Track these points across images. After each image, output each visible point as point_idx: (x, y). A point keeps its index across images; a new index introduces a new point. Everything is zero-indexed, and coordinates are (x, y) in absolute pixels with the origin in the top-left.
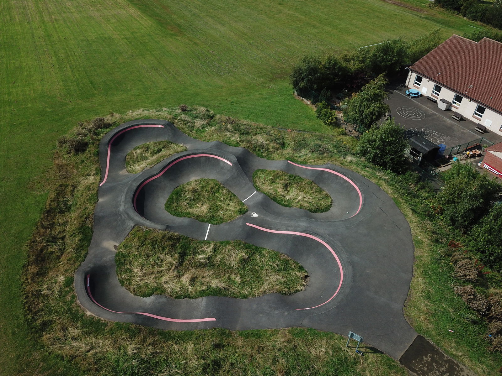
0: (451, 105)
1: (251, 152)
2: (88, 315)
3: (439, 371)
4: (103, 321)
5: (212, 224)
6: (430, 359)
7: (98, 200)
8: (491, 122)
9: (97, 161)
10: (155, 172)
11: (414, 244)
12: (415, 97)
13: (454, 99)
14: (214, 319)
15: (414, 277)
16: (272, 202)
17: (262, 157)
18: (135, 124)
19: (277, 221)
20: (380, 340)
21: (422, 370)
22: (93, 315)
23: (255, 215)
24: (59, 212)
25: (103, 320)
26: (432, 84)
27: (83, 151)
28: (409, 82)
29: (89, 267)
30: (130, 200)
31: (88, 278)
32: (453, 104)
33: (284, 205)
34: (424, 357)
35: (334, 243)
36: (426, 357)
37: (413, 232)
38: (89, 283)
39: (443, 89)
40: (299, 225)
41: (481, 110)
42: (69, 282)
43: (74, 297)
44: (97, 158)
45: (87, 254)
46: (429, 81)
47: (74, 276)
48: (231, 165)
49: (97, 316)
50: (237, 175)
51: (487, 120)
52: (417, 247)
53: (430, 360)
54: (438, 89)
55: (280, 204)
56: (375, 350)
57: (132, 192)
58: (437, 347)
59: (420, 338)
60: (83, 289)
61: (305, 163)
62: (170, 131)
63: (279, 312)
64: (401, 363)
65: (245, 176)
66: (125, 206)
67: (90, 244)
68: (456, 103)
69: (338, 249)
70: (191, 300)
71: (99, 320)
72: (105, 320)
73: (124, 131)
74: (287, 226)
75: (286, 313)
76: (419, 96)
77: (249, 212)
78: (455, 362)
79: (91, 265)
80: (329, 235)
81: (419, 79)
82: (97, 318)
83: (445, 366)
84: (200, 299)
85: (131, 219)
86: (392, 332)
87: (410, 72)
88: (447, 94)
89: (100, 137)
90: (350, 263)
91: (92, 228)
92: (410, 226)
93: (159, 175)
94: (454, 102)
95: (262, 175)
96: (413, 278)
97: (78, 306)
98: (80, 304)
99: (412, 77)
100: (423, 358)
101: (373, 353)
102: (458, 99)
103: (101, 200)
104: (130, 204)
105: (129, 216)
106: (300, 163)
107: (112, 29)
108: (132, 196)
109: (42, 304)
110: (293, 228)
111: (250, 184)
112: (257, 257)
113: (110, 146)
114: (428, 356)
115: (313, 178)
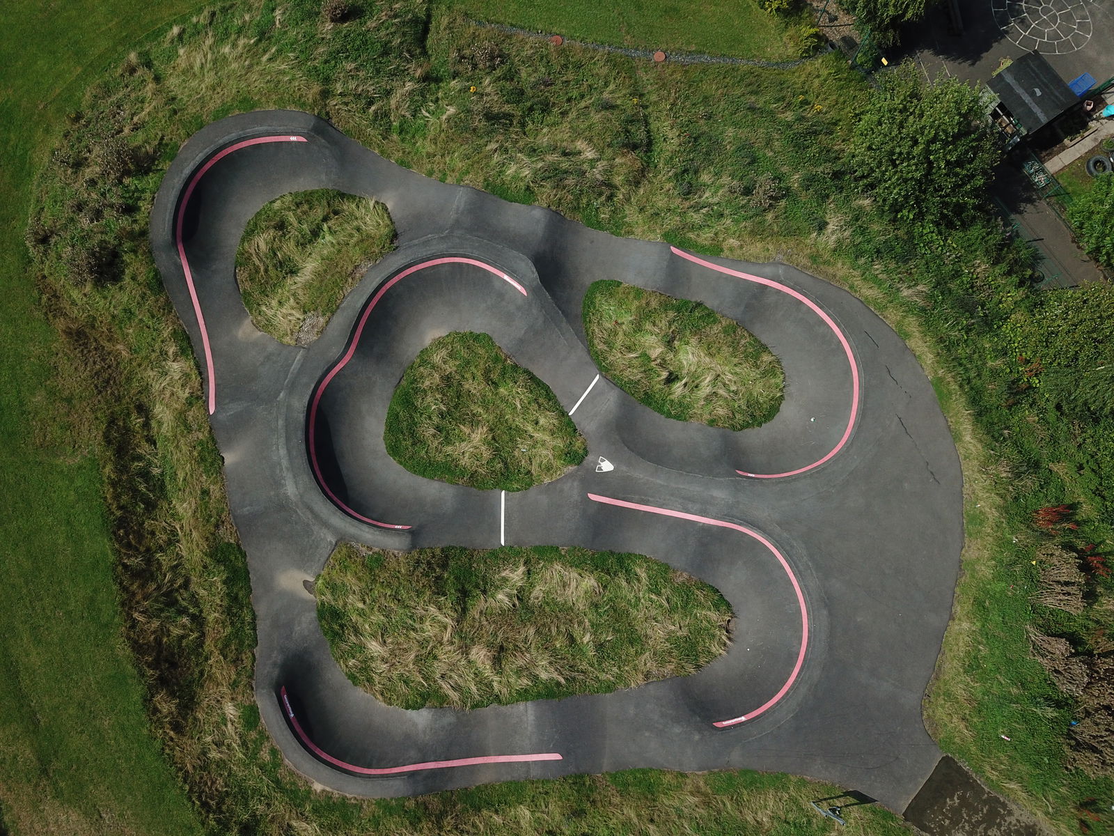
1: (568, 216)
2: (318, 791)
3: (969, 822)
4: (352, 801)
5: (507, 490)
6: (957, 801)
7: (223, 458)
9: (168, 309)
10: (335, 352)
11: (965, 526)
14: (558, 756)
15: (954, 620)
16: (641, 409)
17: (599, 225)
18: (221, 142)
19: (658, 481)
20: (873, 777)
21: (941, 826)
22: (328, 789)
23: (607, 466)
25: (351, 799)
27: (117, 276)
29: (275, 664)
30: (302, 461)
31: (285, 697)
34: (948, 800)
35: (792, 547)
36: (952, 799)
37: (967, 489)
38: (290, 708)
40: (712, 497)
42: (251, 717)
43: (274, 752)
44: (162, 299)
45: (254, 618)
47: (254, 701)
48: (524, 292)
49: (336, 792)
50: (544, 322)
52: (970, 535)
53: (959, 803)
55: (660, 411)
56: (862, 799)
57: (300, 434)
58: (974, 775)
59: (947, 761)
60: (285, 733)
61: (714, 251)
62: (327, 152)
63: (681, 730)
64: (906, 820)
65: (564, 324)
66: (296, 483)
67: (250, 587)
69: (800, 565)
70: (503, 708)
71: (344, 798)
72: (355, 798)
74: (684, 498)
75: (697, 737)
77: (590, 458)
78: (1002, 799)
79: (277, 657)
80: (779, 524)
82: (337, 796)
83: (982, 810)
84: (521, 706)
85: (326, 525)
86: (897, 758)
89: (141, 219)
90: (825, 602)
91: (238, 546)
92: (962, 472)
93: (347, 358)
95: (607, 308)
96: (950, 623)
97: (292, 773)
98: (293, 768)
100: (946, 802)
101: (856, 804)
103: (230, 458)
104: (306, 479)
105: (316, 516)
108: (303, 447)
109: (220, 781)
110: (697, 506)
111: (580, 351)
112: (623, 583)
113: (180, 247)
114: (956, 796)
115: (739, 313)
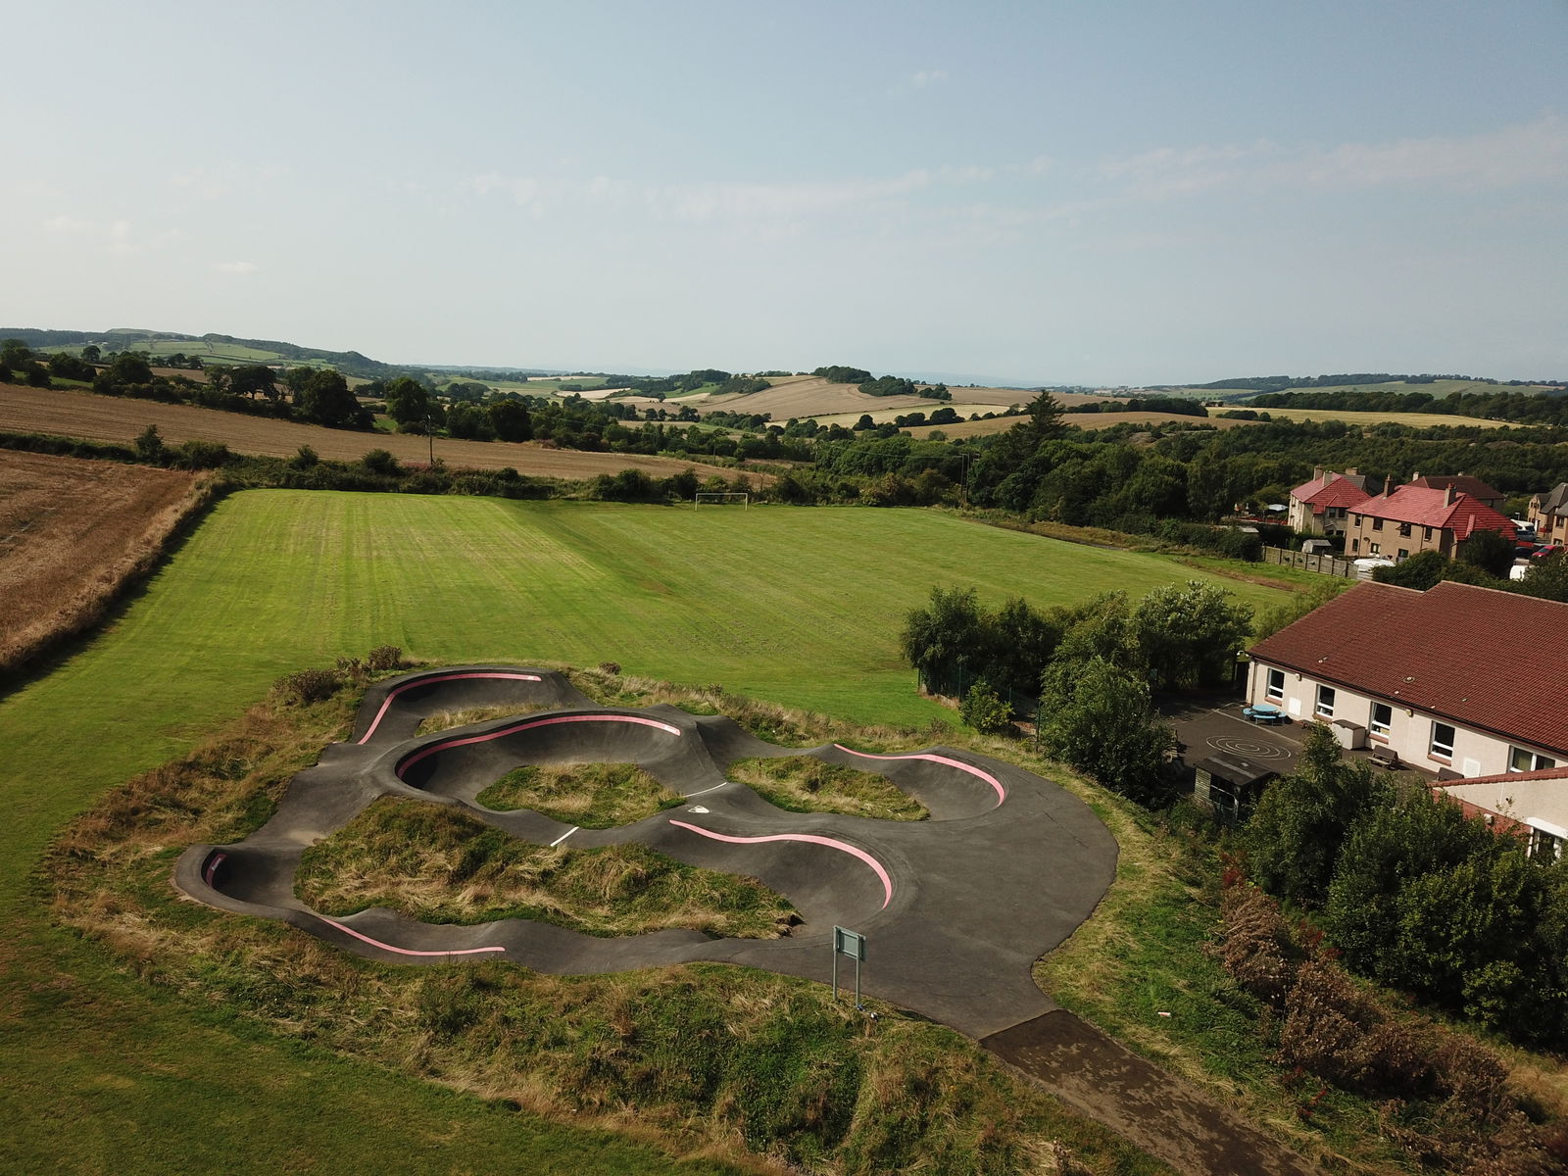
0: (1367, 735)
1: (745, 728)
2: (183, 900)
3: (1096, 1073)
4: (214, 912)
5: (582, 827)
6: (1076, 1051)
7: (318, 764)
8: (1479, 765)
9: (351, 719)
10: (479, 731)
11: (1118, 873)
12: (1269, 722)
13: (1373, 717)
14: (502, 949)
15: (1093, 920)
16: (760, 800)
17: (773, 742)
18: (472, 669)
19: (755, 822)
20: (939, 1003)
21: (1044, 1066)
22: (196, 901)
23: (702, 811)
24: (212, 773)
25: (214, 910)
26: (1310, 686)
27: (326, 697)
28: (1253, 690)
31: (220, 859)
32: (1372, 732)
33: (790, 809)
34: (1060, 1046)
35: (889, 851)
36: (1067, 1047)
37: (1122, 855)
38: (215, 866)
39: (1340, 694)
40: (808, 823)
41: (1444, 735)
42: (171, 854)
43: (166, 874)
44: (351, 712)
45: (240, 840)
46: (1300, 680)
47: (186, 849)
48: (679, 734)
49: (203, 904)
50: (688, 753)
51: (1467, 760)
52: (1124, 877)
53: (1078, 1053)
54: (1327, 696)
55: (780, 806)
56: (916, 1017)
58: (1107, 1034)
59: (1061, 1014)
60: (196, 869)
61: (877, 750)
62: (554, 690)
64: (983, 1045)
65: (708, 759)
66: (375, 767)
67: (259, 828)
68: (1379, 727)
70: (460, 928)
71: (206, 908)
72: (220, 911)
73: (439, 679)
74: (776, 827)
76: (1281, 721)
77: (686, 805)
78: (1155, 1067)
81: (1277, 680)
83: (1118, 1068)
84: (483, 925)
85: (381, 786)
86: (983, 995)
87: (1252, 664)
88: (1352, 707)
89: (375, 679)
91: (276, 804)
92: (1119, 847)
93: (486, 738)
94: (1376, 728)
95: (756, 765)
96: (1088, 921)
98: (174, 884)
99: (1259, 676)
100: (1055, 1048)
101: (908, 1020)
102: (1383, 715)
103: (322, 765)
104: (387, 766)
105: (376, 782)
106: (866, 751)
107: (503, 577)
108: (402, 756)
110: (791, 829)
111: (717, 773)
112: (675, 877)
113: (392, 696)
114: (1075, 1045)
115: (889, 774)
